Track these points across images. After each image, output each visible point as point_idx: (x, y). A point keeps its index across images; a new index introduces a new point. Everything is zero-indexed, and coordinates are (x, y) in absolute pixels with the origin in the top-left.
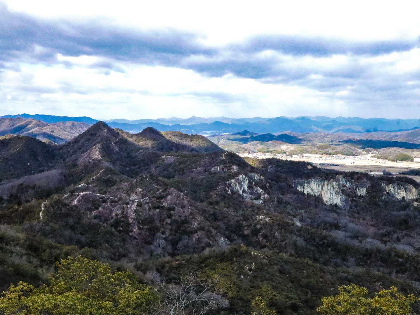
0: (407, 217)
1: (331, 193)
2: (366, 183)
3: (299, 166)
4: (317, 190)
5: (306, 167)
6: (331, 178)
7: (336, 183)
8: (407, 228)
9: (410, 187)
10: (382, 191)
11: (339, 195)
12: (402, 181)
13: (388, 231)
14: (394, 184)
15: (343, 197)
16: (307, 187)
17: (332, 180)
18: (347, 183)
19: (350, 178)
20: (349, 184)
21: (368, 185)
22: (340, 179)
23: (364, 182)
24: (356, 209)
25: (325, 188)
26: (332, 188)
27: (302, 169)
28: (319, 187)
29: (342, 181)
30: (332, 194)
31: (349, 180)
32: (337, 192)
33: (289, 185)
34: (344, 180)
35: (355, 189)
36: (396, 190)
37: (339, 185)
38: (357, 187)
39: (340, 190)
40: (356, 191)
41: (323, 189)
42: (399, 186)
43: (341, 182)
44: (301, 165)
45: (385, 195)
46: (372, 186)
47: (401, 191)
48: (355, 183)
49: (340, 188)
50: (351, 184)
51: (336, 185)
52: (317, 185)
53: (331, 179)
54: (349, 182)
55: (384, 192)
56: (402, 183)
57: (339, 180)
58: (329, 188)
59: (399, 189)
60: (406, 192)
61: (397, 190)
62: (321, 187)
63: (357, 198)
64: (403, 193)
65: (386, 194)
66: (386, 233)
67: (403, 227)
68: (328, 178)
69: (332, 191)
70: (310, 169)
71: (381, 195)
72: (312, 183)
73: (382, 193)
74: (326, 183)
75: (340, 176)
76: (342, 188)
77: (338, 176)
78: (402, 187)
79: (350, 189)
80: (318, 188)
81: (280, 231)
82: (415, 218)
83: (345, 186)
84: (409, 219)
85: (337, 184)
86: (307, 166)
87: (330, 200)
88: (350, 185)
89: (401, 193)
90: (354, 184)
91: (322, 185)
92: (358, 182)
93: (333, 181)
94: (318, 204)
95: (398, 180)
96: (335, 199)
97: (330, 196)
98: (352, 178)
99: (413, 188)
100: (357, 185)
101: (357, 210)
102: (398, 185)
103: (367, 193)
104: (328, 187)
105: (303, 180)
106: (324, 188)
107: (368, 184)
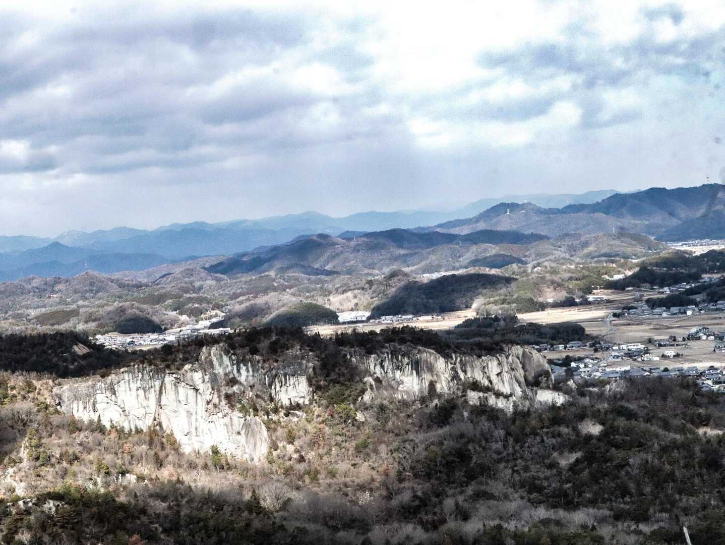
0: (463, 441)
1: (189, 414)
2: (303, 358)
3: (45, 352)
4: (143, 411)
5: (68, 349)
6: (186, 360)
7: (205, 374)
8: (471, 477)
9: (428, 355)
10: (359, 375)
11: (220, 415)
12: (403, 341)
13: (419, 494)
14: (383, 353)
15: (235, 419)
16: (105, 405)
17: (187, 367)
18: (238, 371)
19: (247, 349)
20: (248, 371)
21: (311, 365)
22: (214, 359)
23: (296, 357)
24: (290, 448)
25: (168, 398)
26: (191, 393)
27: (55, 359)
28: (147, 398)
29: (223, 365)
30: (194, 417)
31: (244, 356)
32: (211, 406)
33: (43, 406)
34: (226, 360)
35: (270, 385)
36: (389, 371)
37: (214, 380)
38: (276, 375)
39: (219, 397)
40: (273, 392)
41: (162, 403)
42: (397, 360)
43: (219, 371)
44: (51, 347)
45: (371, 386)
46: (324, 366)
47: (403, 374)
48: (266, 365)
49: (219, 391)
50: (253, 371)
51: (203, 382)
52: (141, 392)
53: (183, 365)
54: (245, 365)
55: (365, 379)
56: (403, 348)
57: (211, 364)
58: (182, 397)
59: (398, 368)
60: (418, 373)
61: (393, 373)
62: (153, 396)
63: (282, 414)
64: (410, 378)
65: (373, 383)
66: (417, 503)
67: (459, 475)
68: (174, 360)
69: (191, 406)
70: (85, 357)
71: (359, 388)
72: (121, 389)
73: (361, 381)
74: (169, 379)
75: (213, 350)
76: (225, 390)
77: (204, 349)
78: (406, 360)
79: (252, 387)
80: (145, 403)
81: (110, 537)
82: (487, 440)
83: (233, 382)
84: (470, 447)
85: (207, 378)
86: (71, 347)
87: (189, 439)
88: (251, 373)
89: (405, 379)
90: (263, 368)
91: (158, 388)
92: (277, 361)
93: (191, 370)
94: (162, 454)
95: (390, 340)
96: (206, 431)
97: (190, 424)
98: (254, 351)
99: (436, 360)
100: (274, 372)
101: (297, 451)
102: (394, 353)
103: (314, 392)
104: (177, 392)
105: (90, 383)
106: (164, 397)
107: (308, 361)
